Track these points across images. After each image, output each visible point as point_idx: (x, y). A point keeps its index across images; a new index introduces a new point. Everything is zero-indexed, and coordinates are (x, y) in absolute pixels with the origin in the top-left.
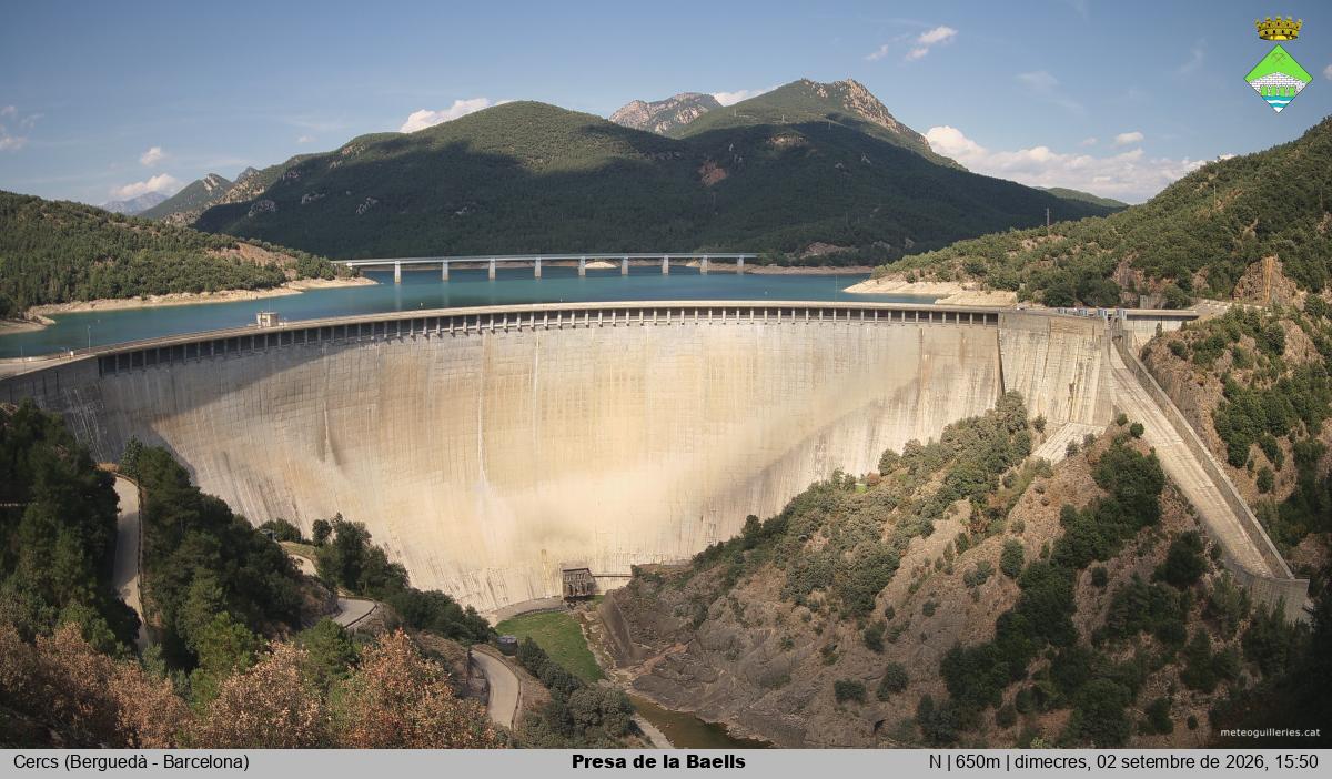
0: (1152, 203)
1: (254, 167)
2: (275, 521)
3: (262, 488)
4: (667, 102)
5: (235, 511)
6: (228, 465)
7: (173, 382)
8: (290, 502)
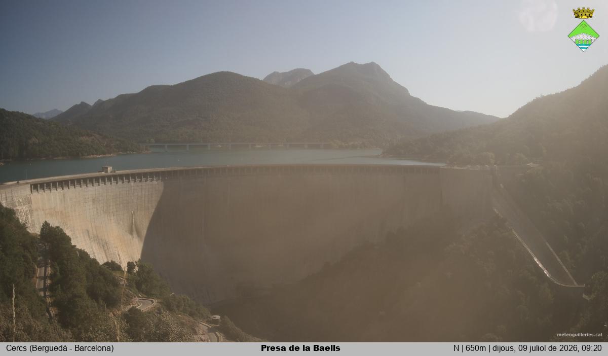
0: (511, 117)
1: (101, 99)
2: (110, 262)
3: (104, 246)
4: (289, 72)
5: (92, 257)
6: (89, 236)
7: (64, 197)
8: (117, 253)
